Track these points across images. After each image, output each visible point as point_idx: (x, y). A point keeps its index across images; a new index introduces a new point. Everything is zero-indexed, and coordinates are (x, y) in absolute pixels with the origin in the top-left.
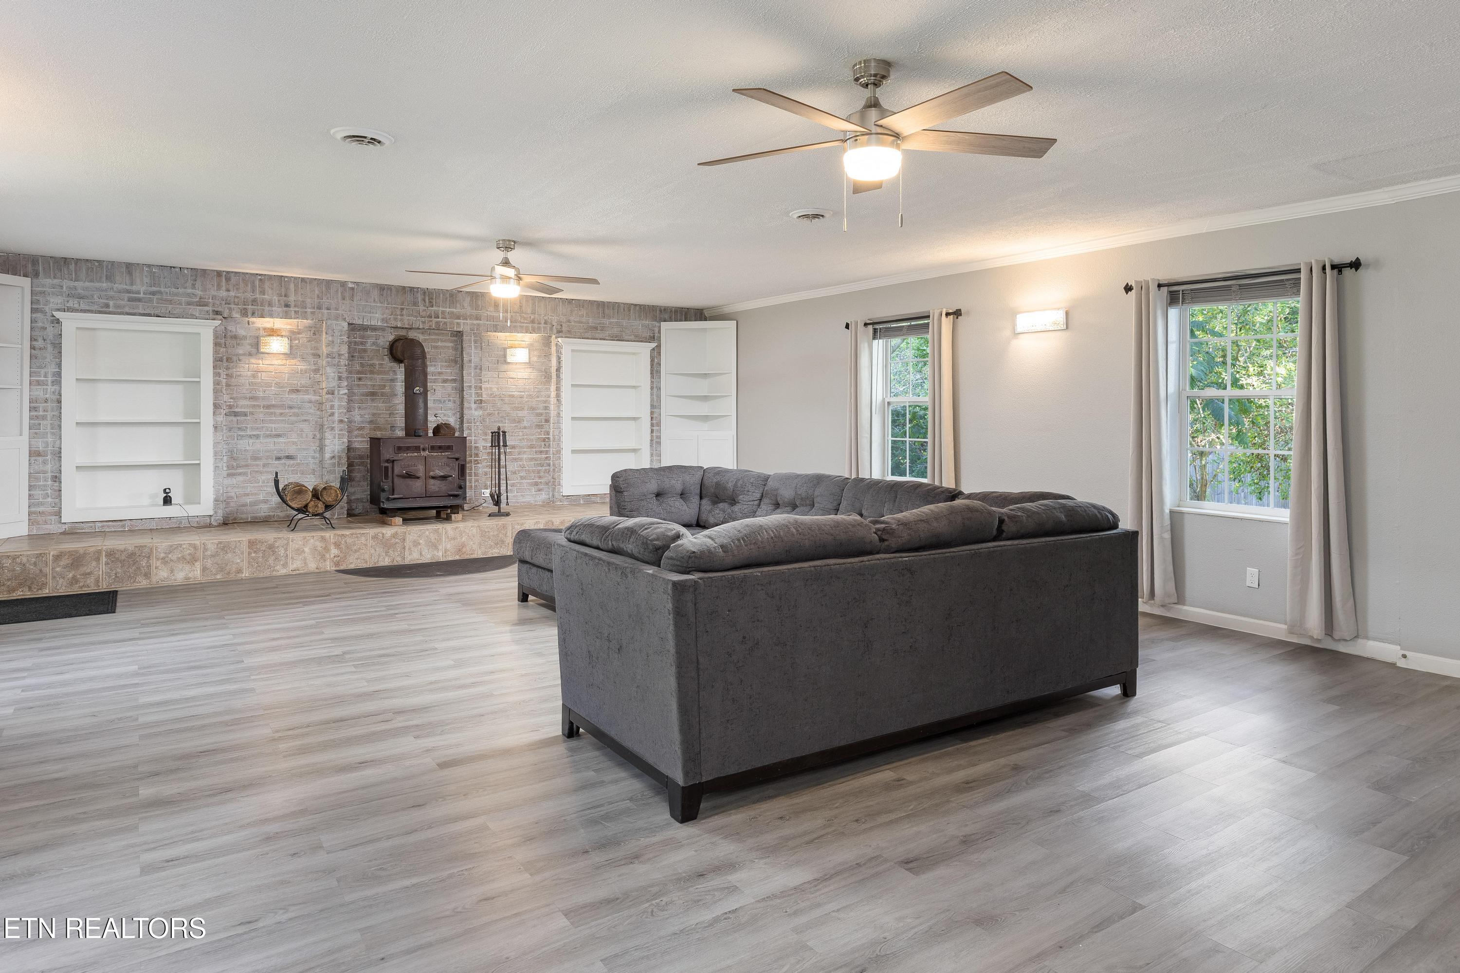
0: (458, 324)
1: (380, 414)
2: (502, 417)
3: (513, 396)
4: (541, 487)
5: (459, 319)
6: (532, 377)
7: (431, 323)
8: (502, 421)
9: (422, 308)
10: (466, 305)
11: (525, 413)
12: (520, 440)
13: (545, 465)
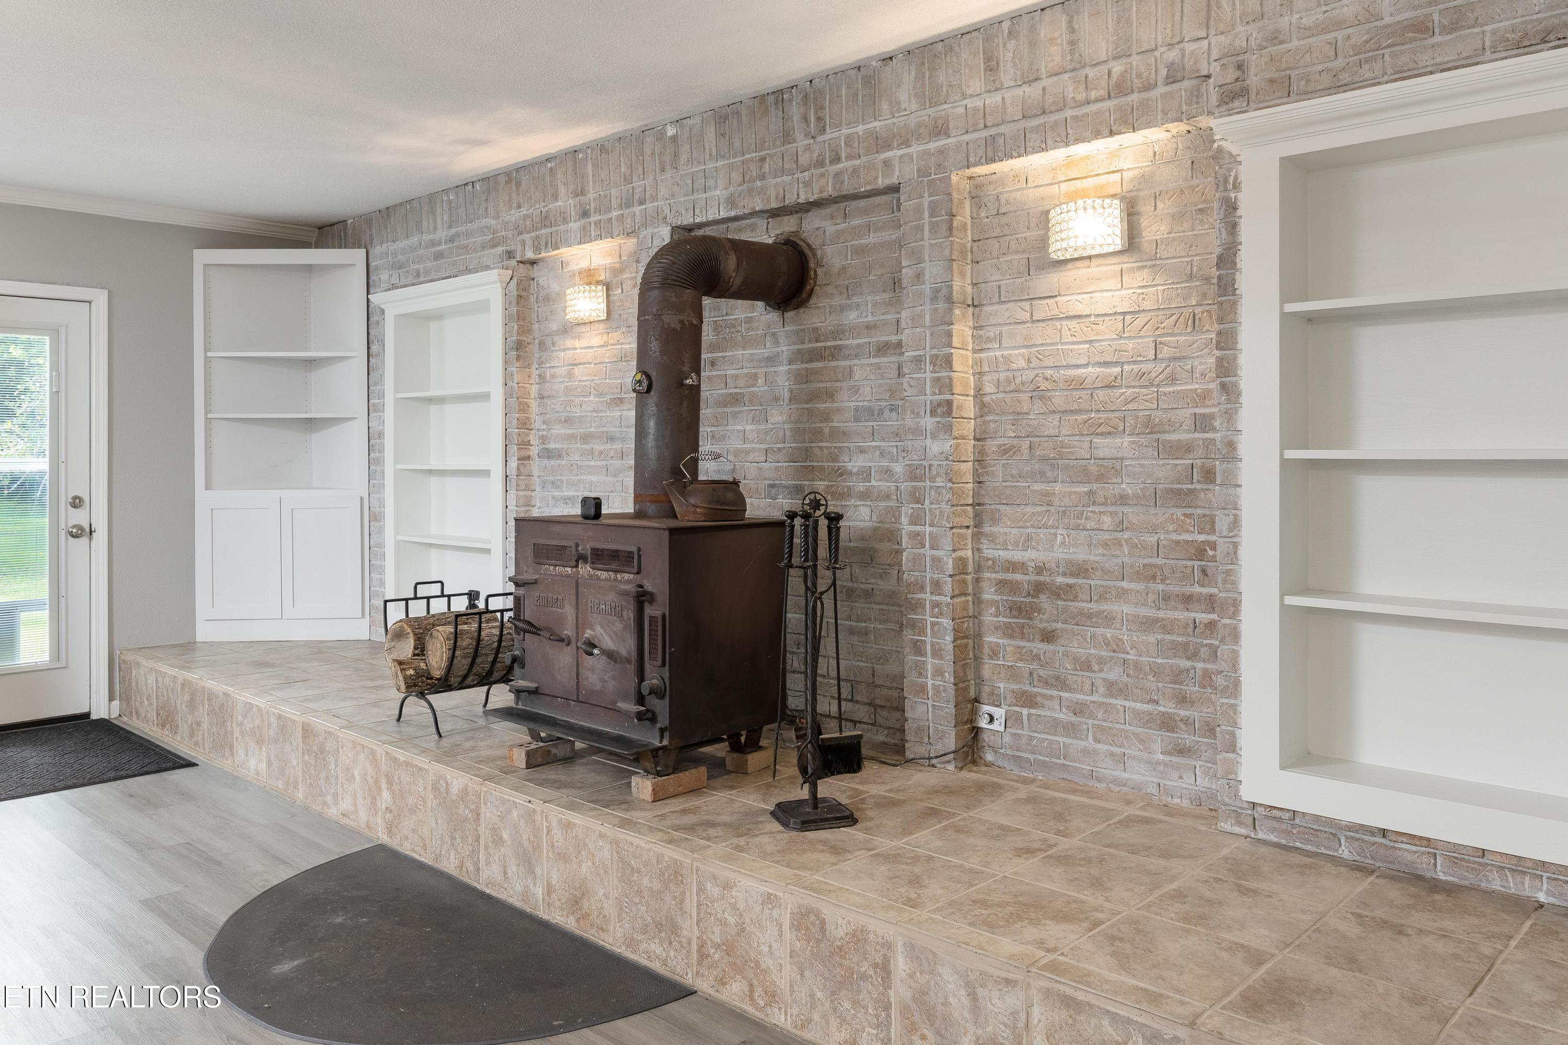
0: (887, 163)
1: (747, 452)
2: (1044, 459)
3: (1077, 384)
4: (1188, 739)
5: (889, 147)
6: (1147, 305)
7: (823, 182)
8: (1042, 474)
9: (802, 142)
10: (903, 96)
11: (1122, 444)
12: (1106, 545)
13: (1204, 652)
